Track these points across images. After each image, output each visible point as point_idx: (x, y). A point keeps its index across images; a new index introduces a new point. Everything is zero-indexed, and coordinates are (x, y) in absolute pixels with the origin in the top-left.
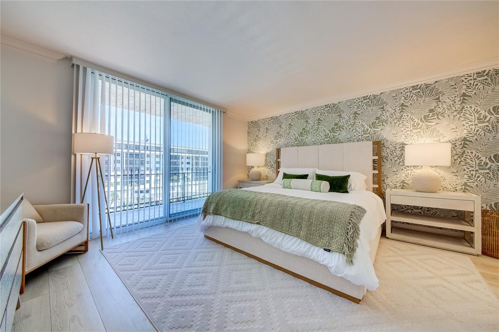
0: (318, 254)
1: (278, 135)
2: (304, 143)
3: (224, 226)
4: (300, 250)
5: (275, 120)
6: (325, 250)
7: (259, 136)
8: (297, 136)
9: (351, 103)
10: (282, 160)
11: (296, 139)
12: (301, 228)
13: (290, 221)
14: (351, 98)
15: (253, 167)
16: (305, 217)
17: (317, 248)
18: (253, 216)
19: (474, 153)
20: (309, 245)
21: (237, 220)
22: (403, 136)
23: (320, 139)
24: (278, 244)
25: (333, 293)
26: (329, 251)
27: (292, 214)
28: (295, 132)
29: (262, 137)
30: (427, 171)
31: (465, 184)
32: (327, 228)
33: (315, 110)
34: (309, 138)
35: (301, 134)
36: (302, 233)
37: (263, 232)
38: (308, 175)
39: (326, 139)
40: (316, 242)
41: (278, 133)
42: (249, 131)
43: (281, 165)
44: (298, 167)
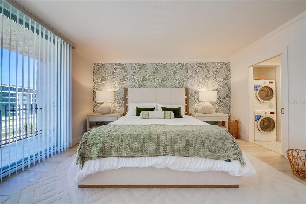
0: (222, 165)
1: (124, 79)
2: (145, 86)
3: (119, 167)
4: (207, 167)
5: (122, 66)
6: (225, 161)
7: (106, 77)
8: (140, 81)
9: (173, 65)
10: (129, 97)
11: (139, 83)
12: (204, 149)
13: (195, 146)
14: (173, 63)
15: (103, 103)
16: (206, 140)
17: (219, 161)
18: (157, 149)
19: (219, 96)
20: (213, 161)
21: (138, 156)
22: (196, 87)
23: (155, 85)
24: (187, 167)
25: (224, 188)
26: (230, 161)
27: (195, 140)
28: (138, 78)
29: (109, 78)
30: (208, 104)
31: (217, 109)
32: (223, 145)
33: (152, 65)
34: (148, 83)
35: (142, 80)
36: (207, 153)
37: (171, 162)
38: (154, 108)
39: (159, 85)
40: (218, 157)
41: (124, 77)
42: (95, 72)
43: (129, 101)
44: (142, 103)
